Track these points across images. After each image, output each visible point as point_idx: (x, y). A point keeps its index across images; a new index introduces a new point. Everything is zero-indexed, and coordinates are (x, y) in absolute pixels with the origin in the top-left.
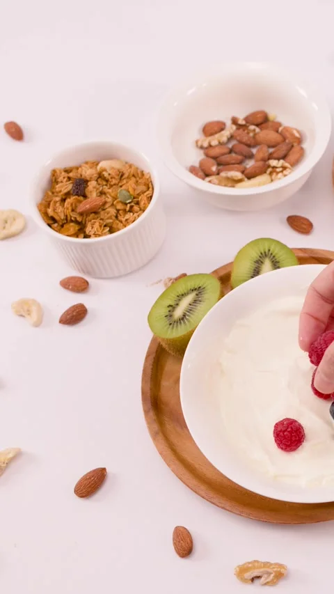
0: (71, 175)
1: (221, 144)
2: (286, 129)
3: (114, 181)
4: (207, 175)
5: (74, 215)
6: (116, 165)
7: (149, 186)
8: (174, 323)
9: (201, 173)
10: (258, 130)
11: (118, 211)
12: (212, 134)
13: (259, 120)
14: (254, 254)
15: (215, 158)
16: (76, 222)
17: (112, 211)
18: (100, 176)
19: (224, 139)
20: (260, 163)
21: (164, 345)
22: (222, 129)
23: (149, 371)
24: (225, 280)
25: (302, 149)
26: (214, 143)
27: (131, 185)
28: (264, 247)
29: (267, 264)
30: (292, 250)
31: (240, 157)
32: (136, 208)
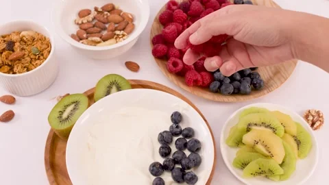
0: (5, 39)
1: (88, 22)
2: (124, 13)
3: (29, 43)
4: (81, 39)
5: (7, 61)
6: (31, 33)
7: (49, 45)
8: (62, 121)
9: (78, 38)
10: (109, 14)
11: (32, 59)
12: (83, 17)
13: (110, 9)
14: (107, 83)
15: (85, 30)
16: (9, 65)
17: (28, 59)
18: (22, 40)
19: (91, 19)
20: (110, 33)
21: (57, 134)
22: (89, 14)
23: (49, 147)
24: (91, 98)
25: (133, 25)
26: (84, 22)
27: (38, 45)
28: (112, 79)
29: (114, 88)
30: (127, 81)
31: (99, 29)
32: (41, 57)
